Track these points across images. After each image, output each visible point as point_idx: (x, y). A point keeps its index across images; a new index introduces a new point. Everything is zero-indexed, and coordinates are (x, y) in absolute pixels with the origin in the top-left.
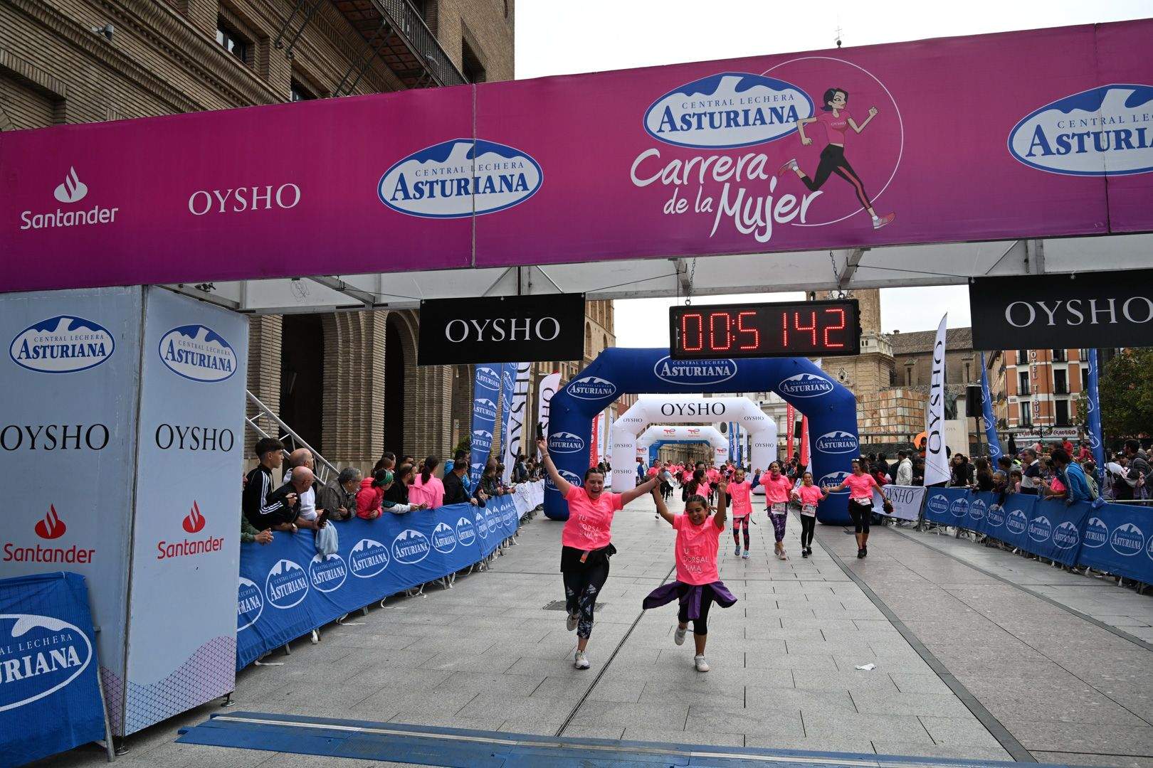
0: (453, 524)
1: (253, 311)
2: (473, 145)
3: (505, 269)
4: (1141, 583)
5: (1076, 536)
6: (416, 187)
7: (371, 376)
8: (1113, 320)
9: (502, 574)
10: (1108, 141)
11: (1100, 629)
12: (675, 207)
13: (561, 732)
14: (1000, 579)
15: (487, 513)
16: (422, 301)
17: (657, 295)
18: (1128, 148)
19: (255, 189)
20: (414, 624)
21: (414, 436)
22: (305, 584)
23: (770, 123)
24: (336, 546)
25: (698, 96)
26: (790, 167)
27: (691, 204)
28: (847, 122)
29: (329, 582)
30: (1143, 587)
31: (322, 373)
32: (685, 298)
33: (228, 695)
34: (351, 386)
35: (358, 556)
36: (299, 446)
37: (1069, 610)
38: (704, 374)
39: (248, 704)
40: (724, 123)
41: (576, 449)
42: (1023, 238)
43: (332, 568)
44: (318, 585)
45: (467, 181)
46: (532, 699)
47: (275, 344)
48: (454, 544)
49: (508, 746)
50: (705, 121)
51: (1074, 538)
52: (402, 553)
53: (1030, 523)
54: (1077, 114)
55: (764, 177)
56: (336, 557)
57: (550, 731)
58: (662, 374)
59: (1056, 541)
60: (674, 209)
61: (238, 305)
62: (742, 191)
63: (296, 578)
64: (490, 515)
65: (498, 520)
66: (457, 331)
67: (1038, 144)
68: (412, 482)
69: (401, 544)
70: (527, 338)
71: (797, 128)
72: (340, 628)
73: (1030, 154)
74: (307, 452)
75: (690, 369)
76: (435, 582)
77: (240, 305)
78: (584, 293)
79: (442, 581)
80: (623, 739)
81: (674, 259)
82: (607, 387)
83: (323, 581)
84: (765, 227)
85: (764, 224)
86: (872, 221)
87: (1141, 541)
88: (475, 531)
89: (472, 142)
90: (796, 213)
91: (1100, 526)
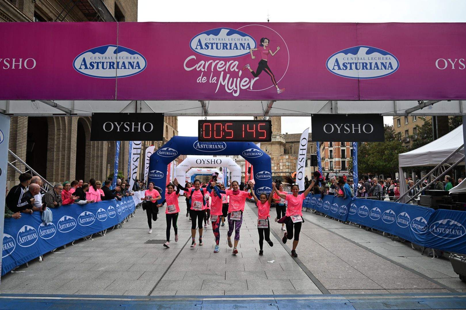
0: (106, 209)
1: (12, 114)
2: (115, 48)
3: (130, 102)
5: (346, 210)
6: (91, 64)
7: (70, 145)
8: (360, 132)
9: (127, 230)
10: (360, 66)
11: (353, 244)
12: (202, 80)
14: (320, 227)
15: (121, 204)
16: (92, 113)
17: (193, 115)
18: (366, 69)
19: (14, 60)
20: (87, 252)
21: (89, 171)
22: (36, 236)
23: (240, 49)
24: (51, 219)
25: (211, 36)
26: (247, 67)
27: (208, 79)
28: (269, 51)
29: (48, 235)
30: (368, 228)
31: (47, 143)
32: (205, 117)
34: (61, 149)
35: (62, 223)
36: (34, 175)
37: (343, 237)
38: (213, 148)
39: (7, 290)
40: (222, 48)
41: (160, 177)
42: (330, 100)
43: (49, 229)
44: (43, 236)
46: (138, 281)
47: (24, 130)
48: (106, 217)
49: (127, 301)
50: (214, 46)
52: (82, 221)
53: (331, 206)
54: (350, 55)
55: (237, 70)
56: (51, 224)
57: (146, 294)
58: (197, 147)
59: (340, 212)
60: (201, 81)
61: (5, 111)
62: (228, 75)
63: (32, 233)
64: (123, 205)
65: (126, 207)
66: (108, 127)
67: (336, 66)
68: (88, 191)
69: (82, 217)
70: (139, 131)
71: (250, 52)
72: (53, 255)
73: (334, 69)
74: (38, 177)
75: (208, 146)
76: (97, 233)
77: (6, 112)
78: (164, 113)
79: (100, 232)
80: (176, 295)
81: (201, 101)
82: (174, 152)
83: (45, 234)
84: (237, 90)
85: (236, 89)
86: (277, 90)
87: (368, 212)
88: (116, 211)
89: (116, 46)
90: (249, 85)
91: (355, 207)
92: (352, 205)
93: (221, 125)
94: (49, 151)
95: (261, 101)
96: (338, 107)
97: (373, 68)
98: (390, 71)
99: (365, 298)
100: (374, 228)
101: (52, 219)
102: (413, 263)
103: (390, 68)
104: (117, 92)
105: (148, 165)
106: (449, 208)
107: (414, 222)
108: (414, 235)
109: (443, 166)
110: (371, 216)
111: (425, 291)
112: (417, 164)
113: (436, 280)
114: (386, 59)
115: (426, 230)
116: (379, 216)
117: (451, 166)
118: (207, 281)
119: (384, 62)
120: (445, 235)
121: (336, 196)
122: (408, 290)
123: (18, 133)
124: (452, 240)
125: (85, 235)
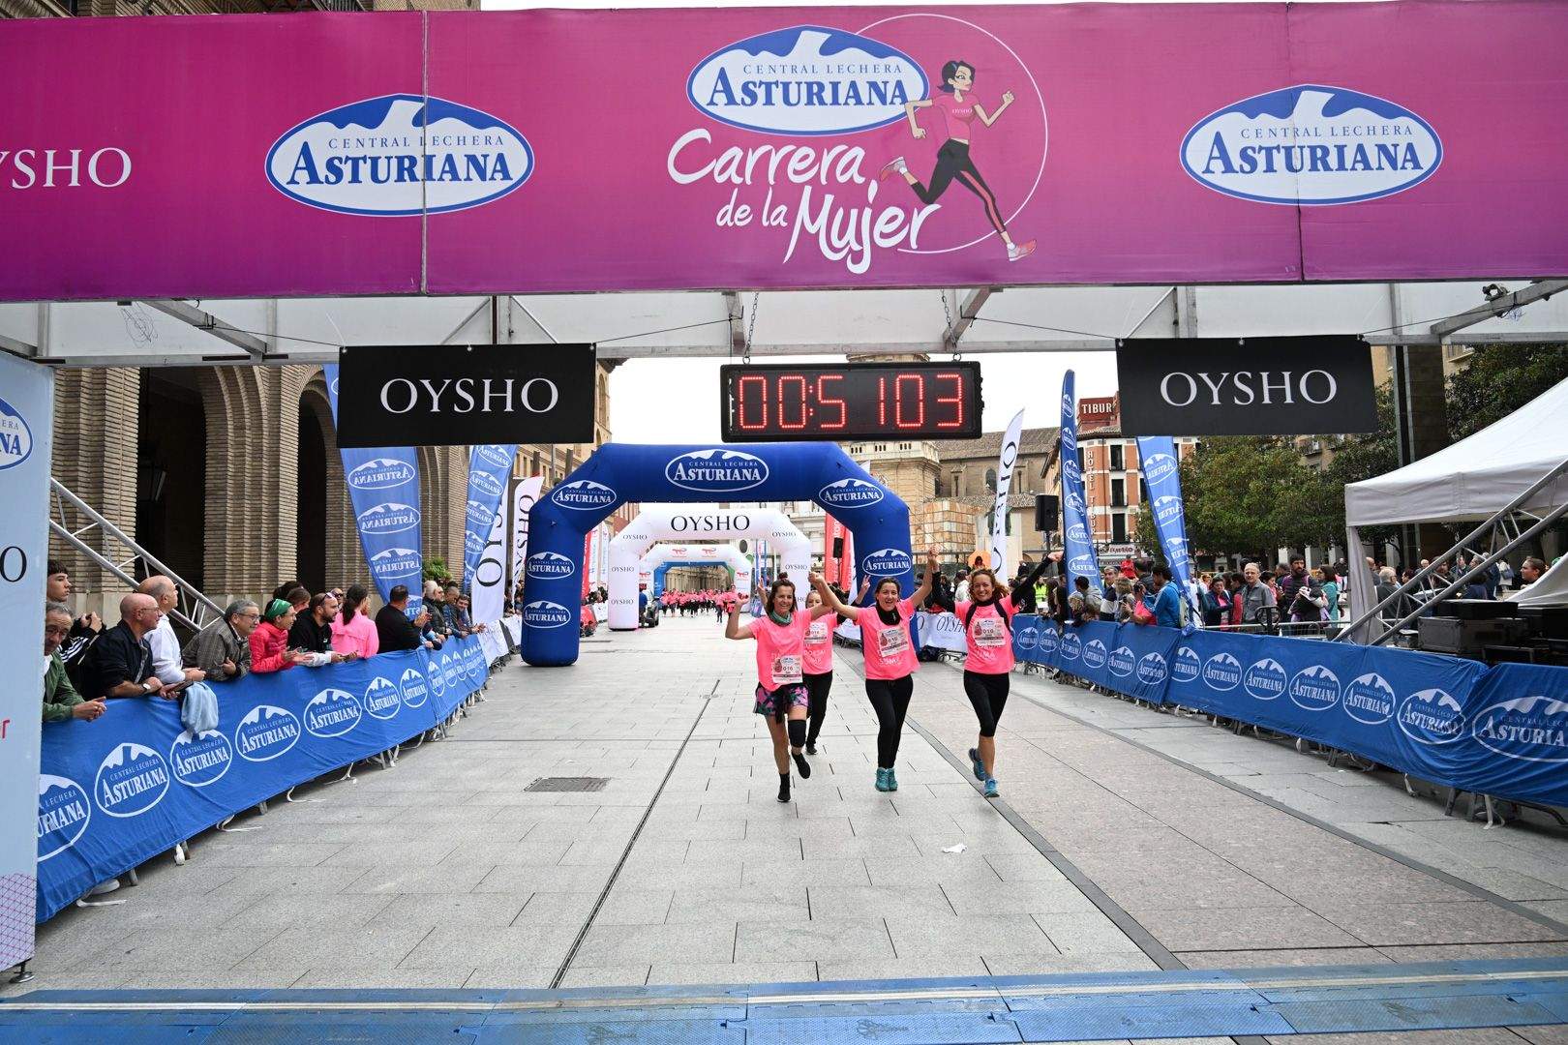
1: (61, 361)
2: (418, 106)
4: (1238, 722)
5: (1164, 669)
6: (330, 165)
7: (277, 476)
8: (1289, 400)
9: (467, 746)
10: (1303, 159)
11: (1208, 781)
12: (733, 216)
13: (559, 979)
14: (1083, 723)
15: (444, 662)
16: (341, 349)
18: (1325, 170)
19: (50, 154)
20: (337, 824)
21: (341, 559)
22: (163, 777)
23: (868, 104)
24: (214, 719)
25: (766, 57)
26: (895, 168)
27: (757, 213)
28: (975, 112)
29: (204, 771)
30: (1241, 726)
31: (203, 472)
32: (742, 358)
33: (23, 964)
34: (247, 490)
35: (250, 731)
36: (154, 572)
37: (1169, 759)
38: (728, 478)
39: (58, 976)
40: (804, 99)
43: (209, 750)
44: (190, 777)
45: (413, 161)
46: (514, 929)
47: (127, 428)
48: (396, 705)
49: (479, 1012)
50: (777, 94)
52: (319, 722)
53: (1109, 656)
54: (1265, 120)
55: (859, 180)
56: (215, 734)
57: (542, 980)
58: (676, 478)
59: (1140, 675)
60: (732, 220)
61: (34, 350)
62: (829, 199)
63: (149, 769)
64: (448, 664)
66: (399, 396)
67: (1217, 158)
69: (318, 709)
70: (509, 408)
71: (905, 114)
72: (222, 836)
73: (1208, 171)
74: (167, 581)
75: (711, 472)
76: (370, 759)
77: (38, 352)
78: (595, 344)
79: (380, 758)
80: (649, 984)
81: (730, 293)
82: (605, 494)
83: (194, 770)
84: (862, 250)
85: (860, 247)
86: (1006, 250)
87: (1238, 673)
88: (427, 686)
89: (421, 100)
90: (904, 233)
91: (1191, 657)
92: (1181, 651)
93: (800, 381)
94: (210, 497)
95: (938, 292)
96: (1198, 318)
97: (1348, 164)
98: (1410, 174)
99: (1315, 983)
100: (1265, 726)
101: (217, 718)
102: (1430, 846)
103: (1410, 165)
104: (428, 264)
105: (525, 537)
106: (1522, 657)
107: (1409, 707)
108: (1413, 751)
109: (1511, 522)
110: (1249, 687)
111: (1513, 952)
112: (1414, 515)
113: (1529, 906)
114: (1397, 130)
115: (1458, 731)
116: (1278, 686)
117: (1542, 520)
118: (750, 926)
119: (1388, 141)
120: (1529, 748)
121: (1125, 624)
122: (1452, 947)
123: (107, 439)
124: (1557, 765)
125: (328, 766)
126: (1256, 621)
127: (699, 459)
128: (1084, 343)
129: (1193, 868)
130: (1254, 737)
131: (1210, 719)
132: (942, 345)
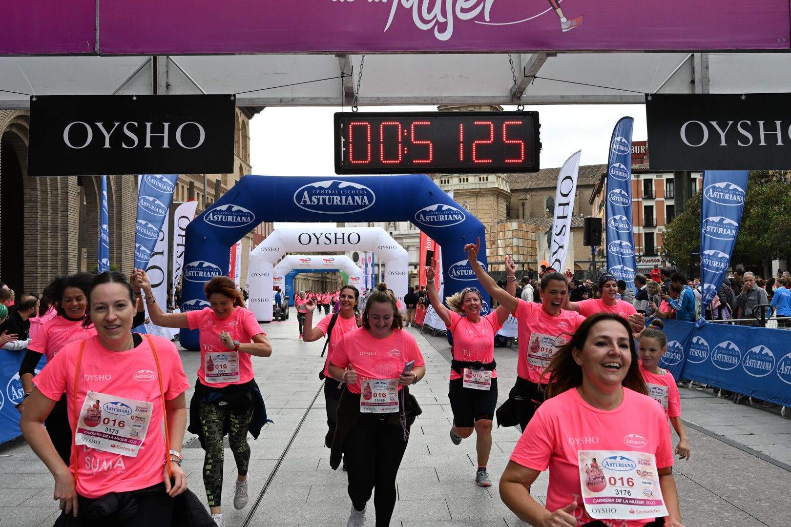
4: (737, 394)
5: (681, 354)
8: (780, 143)
16: (32, 97)
17: (316, 103)
30: (739, 397)
32: (351, 107)
38: (344, 203)
51: (680, 355)
58: (302, 203)
59: (663, 358)
66: (78, 135)
69: (18, 384)
70: (166, 145)
75: (329, 198)
78: (234, 95)
81: (341, 55)
82: (246, 215)
84: (446, 22)
85: (445, 20)
86: (560, 23)
87: (738, 356)
90: (481, 7)
91: (702, 344)
92: (695, 340)
93: (397, 126)
95: (507, 55)
96: (709, 77)
100: (758, 398)
104: (100, 29)
105: (182, 249)
110: (747, 368)
116: (768, 366)
126: (753, 316)
127: (321, 188)
128: (621, 97)
129: (700, 505)
130: (749, 405)
131: (716, 392)
132: (509, 98)
